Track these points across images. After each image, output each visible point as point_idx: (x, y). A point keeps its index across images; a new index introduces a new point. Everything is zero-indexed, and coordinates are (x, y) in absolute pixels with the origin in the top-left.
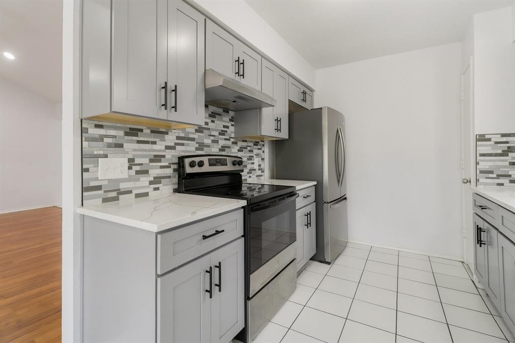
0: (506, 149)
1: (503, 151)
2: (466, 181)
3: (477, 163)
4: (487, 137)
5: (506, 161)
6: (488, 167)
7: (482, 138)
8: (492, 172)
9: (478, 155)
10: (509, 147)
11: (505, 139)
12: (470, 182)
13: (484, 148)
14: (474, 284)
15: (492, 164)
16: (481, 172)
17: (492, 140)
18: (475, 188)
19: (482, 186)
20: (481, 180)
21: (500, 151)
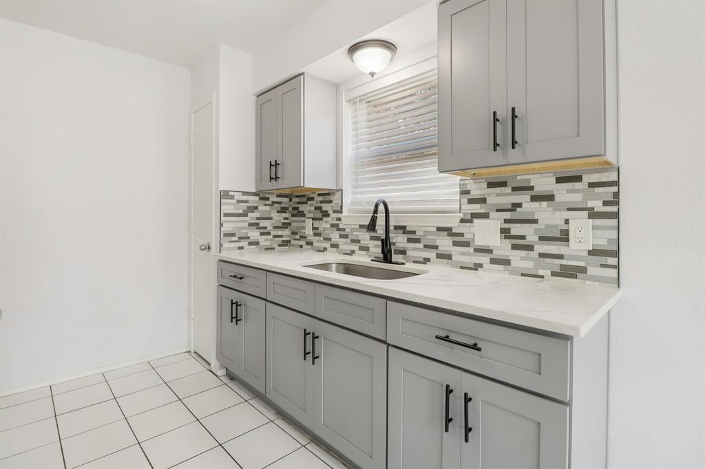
0: (245, 209)
1: (244, 211)
2: (203, 247)
3: (221, 225)
4: (231, 193)
5: (246, 221)
6: (230, 229)
7: (225, 195)
8: (234, 235)
9: (222, 215)
10: (248, 207)
11: (245, 198)
12: (209, 248)
13: (229, 207)
14: (213, 373)
15: (234, 225)
16: (226, 235)
17: (235, 198)
18: (219, 254)
19: (226, 252)
20: (225, 245)
21: (241, 211)
